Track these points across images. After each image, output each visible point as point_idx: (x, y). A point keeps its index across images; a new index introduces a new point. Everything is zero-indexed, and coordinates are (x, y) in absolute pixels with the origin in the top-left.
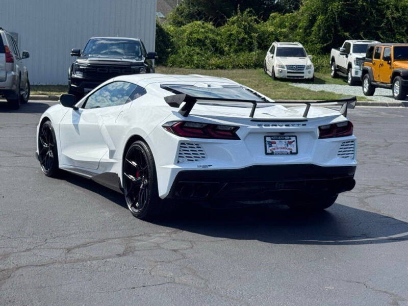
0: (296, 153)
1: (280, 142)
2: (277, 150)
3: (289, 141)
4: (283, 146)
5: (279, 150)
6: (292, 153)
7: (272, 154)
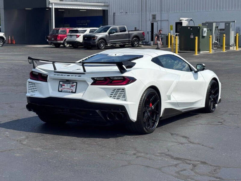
0: (75, 92)
1: (67, 85)
2: (64, 90)
3: (72, 85)
4: (68, 87)
5: (66, 90)
6: (72, 92)
7: (61, 91)
